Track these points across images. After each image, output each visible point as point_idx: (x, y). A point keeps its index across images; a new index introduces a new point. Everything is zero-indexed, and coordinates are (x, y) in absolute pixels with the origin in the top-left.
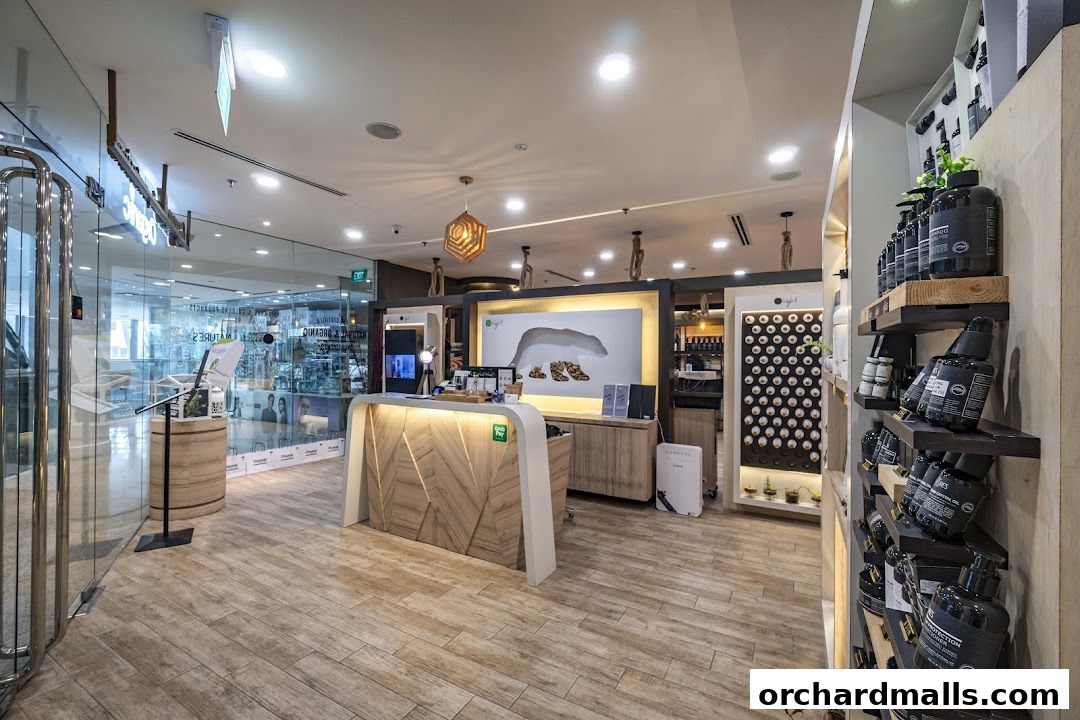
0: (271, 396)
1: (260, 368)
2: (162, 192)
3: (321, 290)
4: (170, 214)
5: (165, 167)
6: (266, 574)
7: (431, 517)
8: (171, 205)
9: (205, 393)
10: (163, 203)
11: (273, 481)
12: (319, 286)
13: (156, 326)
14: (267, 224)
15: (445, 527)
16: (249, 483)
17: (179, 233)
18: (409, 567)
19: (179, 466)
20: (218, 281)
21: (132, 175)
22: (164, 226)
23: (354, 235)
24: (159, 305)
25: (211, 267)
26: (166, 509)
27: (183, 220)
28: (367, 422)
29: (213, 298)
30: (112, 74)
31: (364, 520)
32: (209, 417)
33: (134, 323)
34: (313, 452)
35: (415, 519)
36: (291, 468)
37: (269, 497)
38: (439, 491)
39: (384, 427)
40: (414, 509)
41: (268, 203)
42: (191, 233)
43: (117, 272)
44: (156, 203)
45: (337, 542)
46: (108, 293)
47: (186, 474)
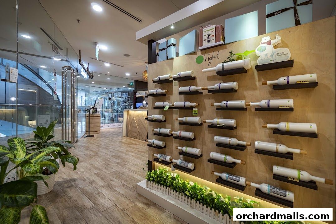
0: (112, 114)
1: (110, 107)
2: (88, 68)
3: (124, 88)
4: (89, 72)
5: (88, 63)
6: (106, 141)
7: (139, 134)
8: (89, 70)
9: (96, 109)
10: (88, 70)
11: (111, 130)
12: (124, 87)
13: (86, 97)
14: (109, 73)
15: (141, 135)
16: (105, 130)
17: (91, 76)
18: (133, 142)
19: (92, 123)
20: (100, 86)
21: (83, 66)
22: (88, 75)
23: (128, 74)
24: (87, 92)
25: (98, 83)
26: (89, 132)
27: (91, 73)
28: (127, 115)
29: (99, 90)
30: (80, 50)
31: (127, 136)
32: (97, 114)
33: (82, 97)
34: (120, 125)
35: (136, 134)
36: (115, 128)
37: (109, 132)
38: (140, 128)
39: (130, 115)
40: (136, 132)
41: (108, 69)
42: (93, 75)
43: (79, 84)
44: (87, 71)
45: (121, 138)
46: (77, 89)
47: (93, 125)
